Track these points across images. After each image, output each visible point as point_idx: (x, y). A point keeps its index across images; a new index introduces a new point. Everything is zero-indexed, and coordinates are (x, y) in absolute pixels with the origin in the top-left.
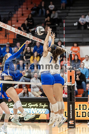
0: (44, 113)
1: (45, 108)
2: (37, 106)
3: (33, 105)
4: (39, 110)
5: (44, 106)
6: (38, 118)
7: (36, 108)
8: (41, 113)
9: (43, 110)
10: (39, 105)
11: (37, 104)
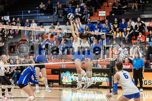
0: (105, 81)
1: (106, 77)
2: (100, 75)
3: (97, 75)
4: (102, 78)
5: (105, 75)
6: (101, 85)
7: (99, 77)
8: (103, 81)
9: (105, 78)
10: (101, 75)
11: (100, 74)
